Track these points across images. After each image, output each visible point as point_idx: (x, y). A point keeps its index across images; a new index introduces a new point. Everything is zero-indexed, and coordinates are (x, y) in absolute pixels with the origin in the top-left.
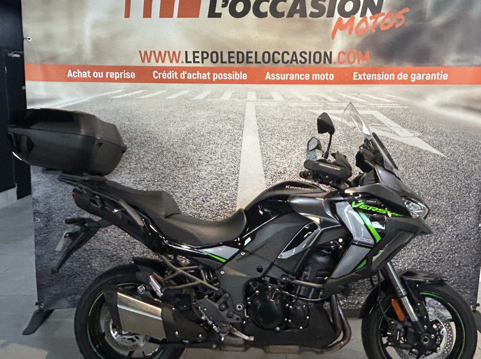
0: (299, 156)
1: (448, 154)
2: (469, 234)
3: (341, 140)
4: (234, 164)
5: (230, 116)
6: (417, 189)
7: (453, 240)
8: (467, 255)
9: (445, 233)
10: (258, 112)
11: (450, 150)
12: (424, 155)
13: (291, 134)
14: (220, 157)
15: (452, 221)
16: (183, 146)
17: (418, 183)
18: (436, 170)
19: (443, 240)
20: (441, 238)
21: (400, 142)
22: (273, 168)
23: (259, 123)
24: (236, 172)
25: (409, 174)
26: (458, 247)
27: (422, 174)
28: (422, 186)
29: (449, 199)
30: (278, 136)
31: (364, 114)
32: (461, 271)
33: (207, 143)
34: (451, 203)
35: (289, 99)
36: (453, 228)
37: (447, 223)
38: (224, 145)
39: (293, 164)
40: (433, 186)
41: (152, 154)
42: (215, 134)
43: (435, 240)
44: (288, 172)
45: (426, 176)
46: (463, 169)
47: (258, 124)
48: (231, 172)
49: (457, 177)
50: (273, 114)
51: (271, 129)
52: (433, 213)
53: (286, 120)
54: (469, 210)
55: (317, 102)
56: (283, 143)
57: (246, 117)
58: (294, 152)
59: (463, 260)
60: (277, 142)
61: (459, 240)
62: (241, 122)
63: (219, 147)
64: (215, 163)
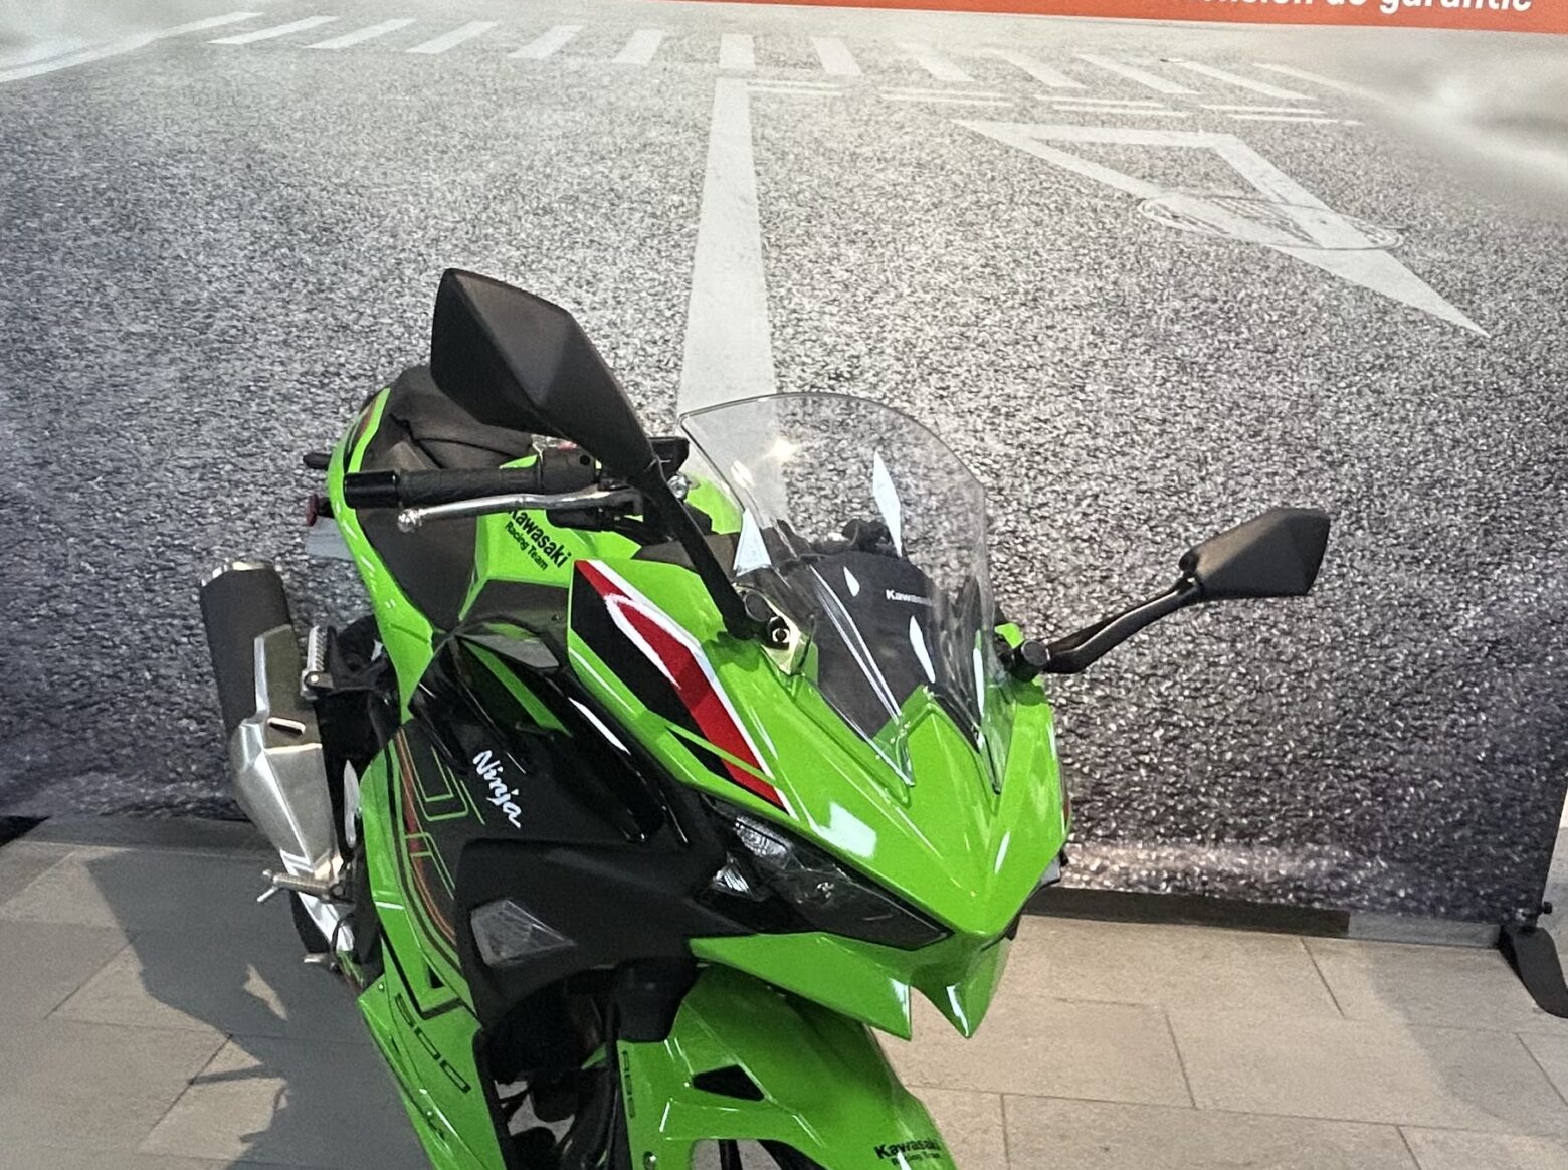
0: (912, 311)
1: (1495, 323)
2: (1538, 642)
3: (1081, 251)
4: (661, 332)
5: (653, 133)
6: (1360, 460)
7: (1477, 660)
8: (1524, 721)
9: (1449, 636)
10: (759, 118)
11: (1504, 308)
12: (1401, 327)
13: (885, 222)
14: (611, 301)
15: (1481, 590)
16: (473, 247)
17: (1366, 438)
18: (1444, 388)
19: (1439, 662)
20: (1432, 653)
21: (1313, 269)
22: (807, 356)
23: (760, 168)
24: (671, 365)
25: (1339, 400)
26: (1492, 687)
27: (1385, 404)
28: (1384, 452)
29: (1479, 503)
30: (834, 225)
31: (1181, 148)
32: (1498, 777)
33: (562, 241)
34: (1485, 523)
35: (882, 72)
36: (1481, 618)
37: (1461, 595)
38: (627, 251)
39: (887, 343)
40: (1426, 453)
41: (359, 273)
42: (593, 205)
43: (1410, 659)
44: (867, 375)
45: (1403, 413)
46: (1546, 388)
47: (758, 174)
48: (652, 361)
49: (1518, 418)
50: (817, 134)
51: (807, 194)
52: (1414, 557)
53: (866, 159)
54: (1547, 550)
55: (993, 87)
56: (853, 255)
57: (713, 140)
58: (892, 293)
59: (1507, 739)
60: (826, 248)
61: (1500, 663)
62: (691, 161)
63: (610, 260)
64: (593, 322)
